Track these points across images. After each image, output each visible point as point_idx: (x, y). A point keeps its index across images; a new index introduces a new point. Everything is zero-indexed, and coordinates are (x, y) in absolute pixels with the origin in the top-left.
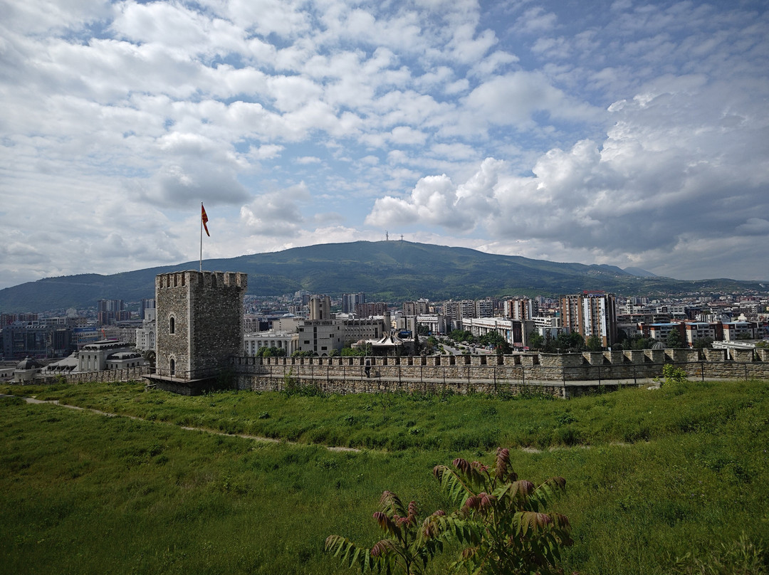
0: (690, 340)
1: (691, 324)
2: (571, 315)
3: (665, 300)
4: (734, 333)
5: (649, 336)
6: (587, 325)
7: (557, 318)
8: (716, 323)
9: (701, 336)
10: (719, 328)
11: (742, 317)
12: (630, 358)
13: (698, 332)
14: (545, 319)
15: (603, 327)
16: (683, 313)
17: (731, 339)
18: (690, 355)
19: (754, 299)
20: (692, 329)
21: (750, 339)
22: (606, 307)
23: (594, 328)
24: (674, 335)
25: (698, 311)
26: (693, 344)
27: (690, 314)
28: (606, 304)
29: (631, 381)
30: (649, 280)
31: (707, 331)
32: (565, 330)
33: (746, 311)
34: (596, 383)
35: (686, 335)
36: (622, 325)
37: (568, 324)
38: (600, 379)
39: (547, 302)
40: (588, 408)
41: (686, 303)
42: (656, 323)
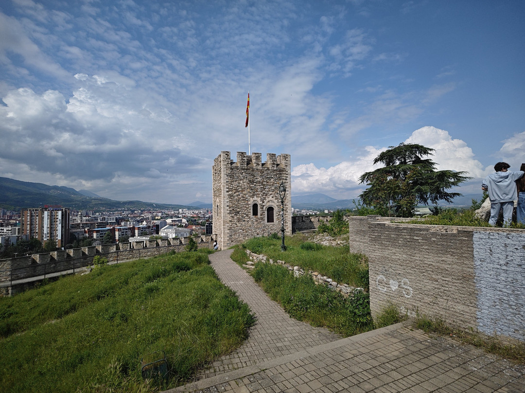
0: (117, 238)
1: (119, 228)
2: (31, 224)
3: (104, 213)
4: (140, 232)
5: (92, 237)
6: (45, 232)
7: (17, 228)
8: (132, 226)
9: (123, 235)
10: (133, 229)
11: (144, 223)
12: (72, 254)
13: (122, 232)
14: (5, 229)
15: (59, 233)
16: (114, 221)
17: (139, 236)
18: (111, 248)
19: (150, 213)
20: (119, 231)
21: (147, 235)
22: (62, 218)
23: (51, 233)
24: (108, 235)
25: (123, 219)
26: (118, 240)
27: (118, 221)
28: (62, 215)
29: (71, 271)
30: (95, 199)
31: (126, 232)
32: (24, 237)
33: (147, 219)
34: (42, 277)
35: (115, 235)
36: (74, 231)
37: (28, 232)
38: (45, 274)
39: (8, 214)
40: (30, 300)
41: (117, 215)
42: (97, 228)
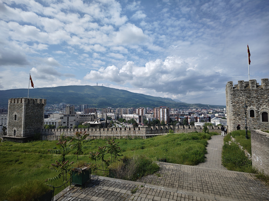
0: (189, 122)
1: (190, 117)
2: (157, 114)
3: (184, 110)
4: (200, 120)
5: (178, 120)
6: (161, 117)
7: (152, 115)
8: (196, 117)
9: (192, 121)
10: (196, 118)
11: (203, 115)
12: (162, 128)
13: (191, 119)
14: (149, 115)
15: (166, 118)
16: (188, 114)
17: (199, 122)
18: (176, 127)
19: (206, 110)
20: (190, 119)
21: (204, 122)
22: (167, 112)
23: (163, 118)
24: (185, 120)
25: (192, 113)
26: (190, 123)
27: (190, 114)
28: (167, 111)
29: (162, 134)
30: (180, 103)
31: (193, 119)
32: (155, 119)
33: (204, 113)
35: (188, 120)
36: (171, 117)
37: (156, 117)
39: (150, 109)
41: (190, 111)
42: (181, 117)
